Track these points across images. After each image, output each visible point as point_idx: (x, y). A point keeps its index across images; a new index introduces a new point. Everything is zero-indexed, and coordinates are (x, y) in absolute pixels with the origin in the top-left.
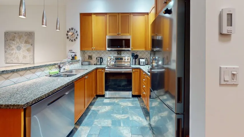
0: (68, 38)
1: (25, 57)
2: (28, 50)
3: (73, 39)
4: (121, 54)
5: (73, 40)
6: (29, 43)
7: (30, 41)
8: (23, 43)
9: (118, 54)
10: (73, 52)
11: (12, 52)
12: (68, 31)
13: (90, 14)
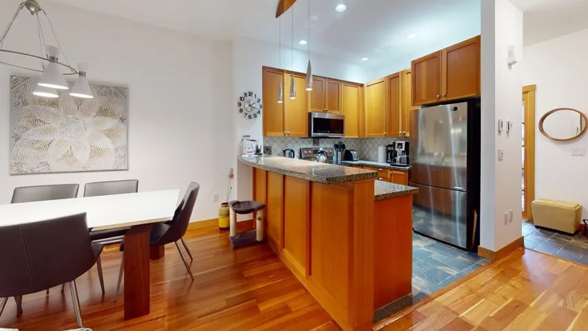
0: (241, 111)
1: (96, 152)
2: (110, 134)
3: (252, 114)
4: (318, 144)
5: (253, 116)
6: (113, 115)
7: (119, 109)
8: (94, 114)
9: (315, 143)
10: (253, 140)
11: (48, 138)
12: (241, 98)
13: (281, 72)
